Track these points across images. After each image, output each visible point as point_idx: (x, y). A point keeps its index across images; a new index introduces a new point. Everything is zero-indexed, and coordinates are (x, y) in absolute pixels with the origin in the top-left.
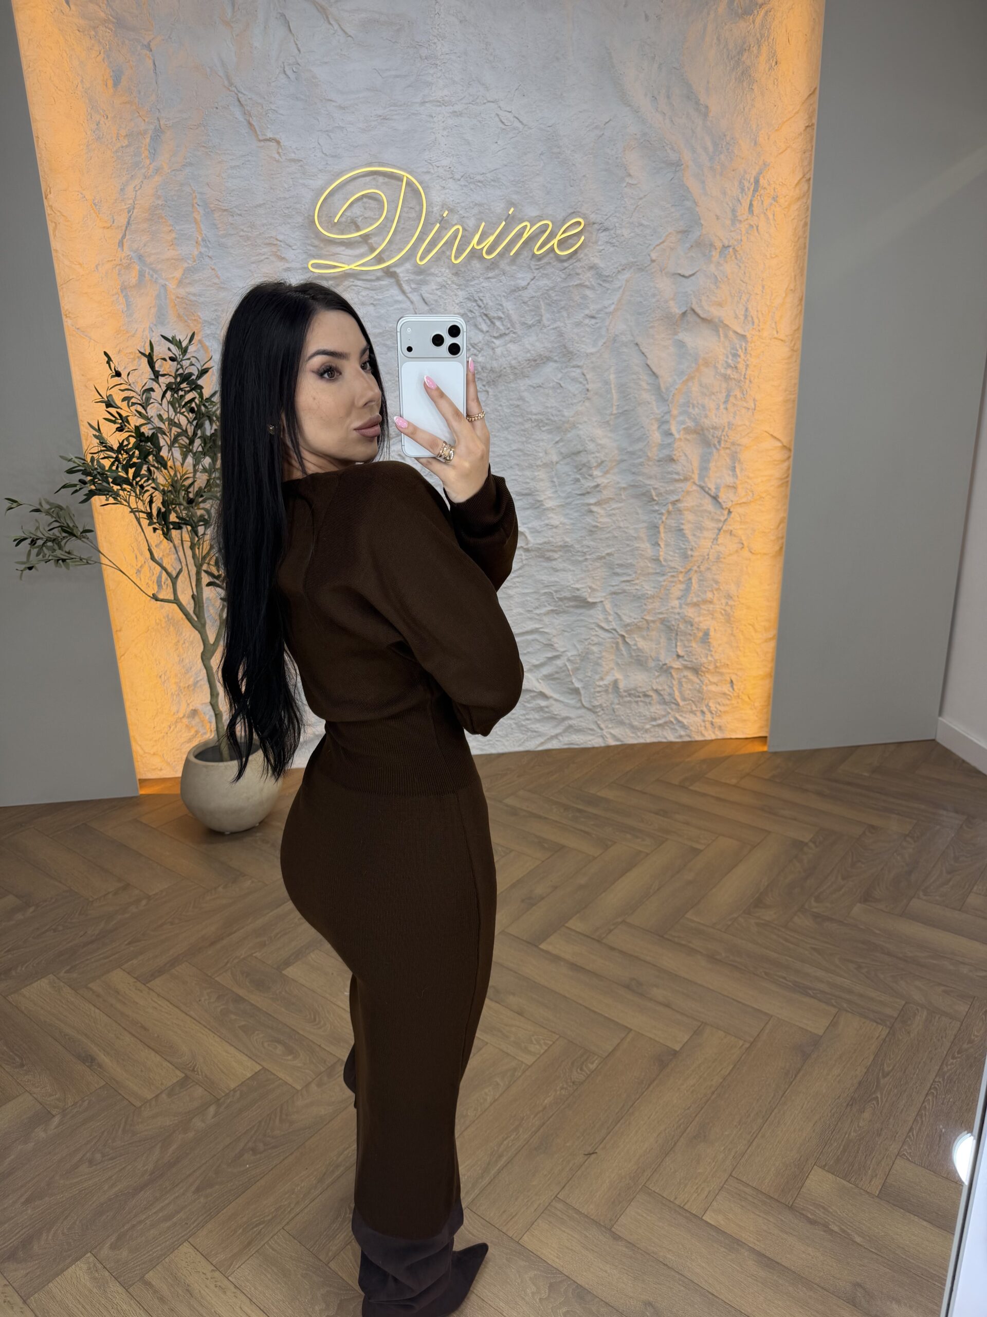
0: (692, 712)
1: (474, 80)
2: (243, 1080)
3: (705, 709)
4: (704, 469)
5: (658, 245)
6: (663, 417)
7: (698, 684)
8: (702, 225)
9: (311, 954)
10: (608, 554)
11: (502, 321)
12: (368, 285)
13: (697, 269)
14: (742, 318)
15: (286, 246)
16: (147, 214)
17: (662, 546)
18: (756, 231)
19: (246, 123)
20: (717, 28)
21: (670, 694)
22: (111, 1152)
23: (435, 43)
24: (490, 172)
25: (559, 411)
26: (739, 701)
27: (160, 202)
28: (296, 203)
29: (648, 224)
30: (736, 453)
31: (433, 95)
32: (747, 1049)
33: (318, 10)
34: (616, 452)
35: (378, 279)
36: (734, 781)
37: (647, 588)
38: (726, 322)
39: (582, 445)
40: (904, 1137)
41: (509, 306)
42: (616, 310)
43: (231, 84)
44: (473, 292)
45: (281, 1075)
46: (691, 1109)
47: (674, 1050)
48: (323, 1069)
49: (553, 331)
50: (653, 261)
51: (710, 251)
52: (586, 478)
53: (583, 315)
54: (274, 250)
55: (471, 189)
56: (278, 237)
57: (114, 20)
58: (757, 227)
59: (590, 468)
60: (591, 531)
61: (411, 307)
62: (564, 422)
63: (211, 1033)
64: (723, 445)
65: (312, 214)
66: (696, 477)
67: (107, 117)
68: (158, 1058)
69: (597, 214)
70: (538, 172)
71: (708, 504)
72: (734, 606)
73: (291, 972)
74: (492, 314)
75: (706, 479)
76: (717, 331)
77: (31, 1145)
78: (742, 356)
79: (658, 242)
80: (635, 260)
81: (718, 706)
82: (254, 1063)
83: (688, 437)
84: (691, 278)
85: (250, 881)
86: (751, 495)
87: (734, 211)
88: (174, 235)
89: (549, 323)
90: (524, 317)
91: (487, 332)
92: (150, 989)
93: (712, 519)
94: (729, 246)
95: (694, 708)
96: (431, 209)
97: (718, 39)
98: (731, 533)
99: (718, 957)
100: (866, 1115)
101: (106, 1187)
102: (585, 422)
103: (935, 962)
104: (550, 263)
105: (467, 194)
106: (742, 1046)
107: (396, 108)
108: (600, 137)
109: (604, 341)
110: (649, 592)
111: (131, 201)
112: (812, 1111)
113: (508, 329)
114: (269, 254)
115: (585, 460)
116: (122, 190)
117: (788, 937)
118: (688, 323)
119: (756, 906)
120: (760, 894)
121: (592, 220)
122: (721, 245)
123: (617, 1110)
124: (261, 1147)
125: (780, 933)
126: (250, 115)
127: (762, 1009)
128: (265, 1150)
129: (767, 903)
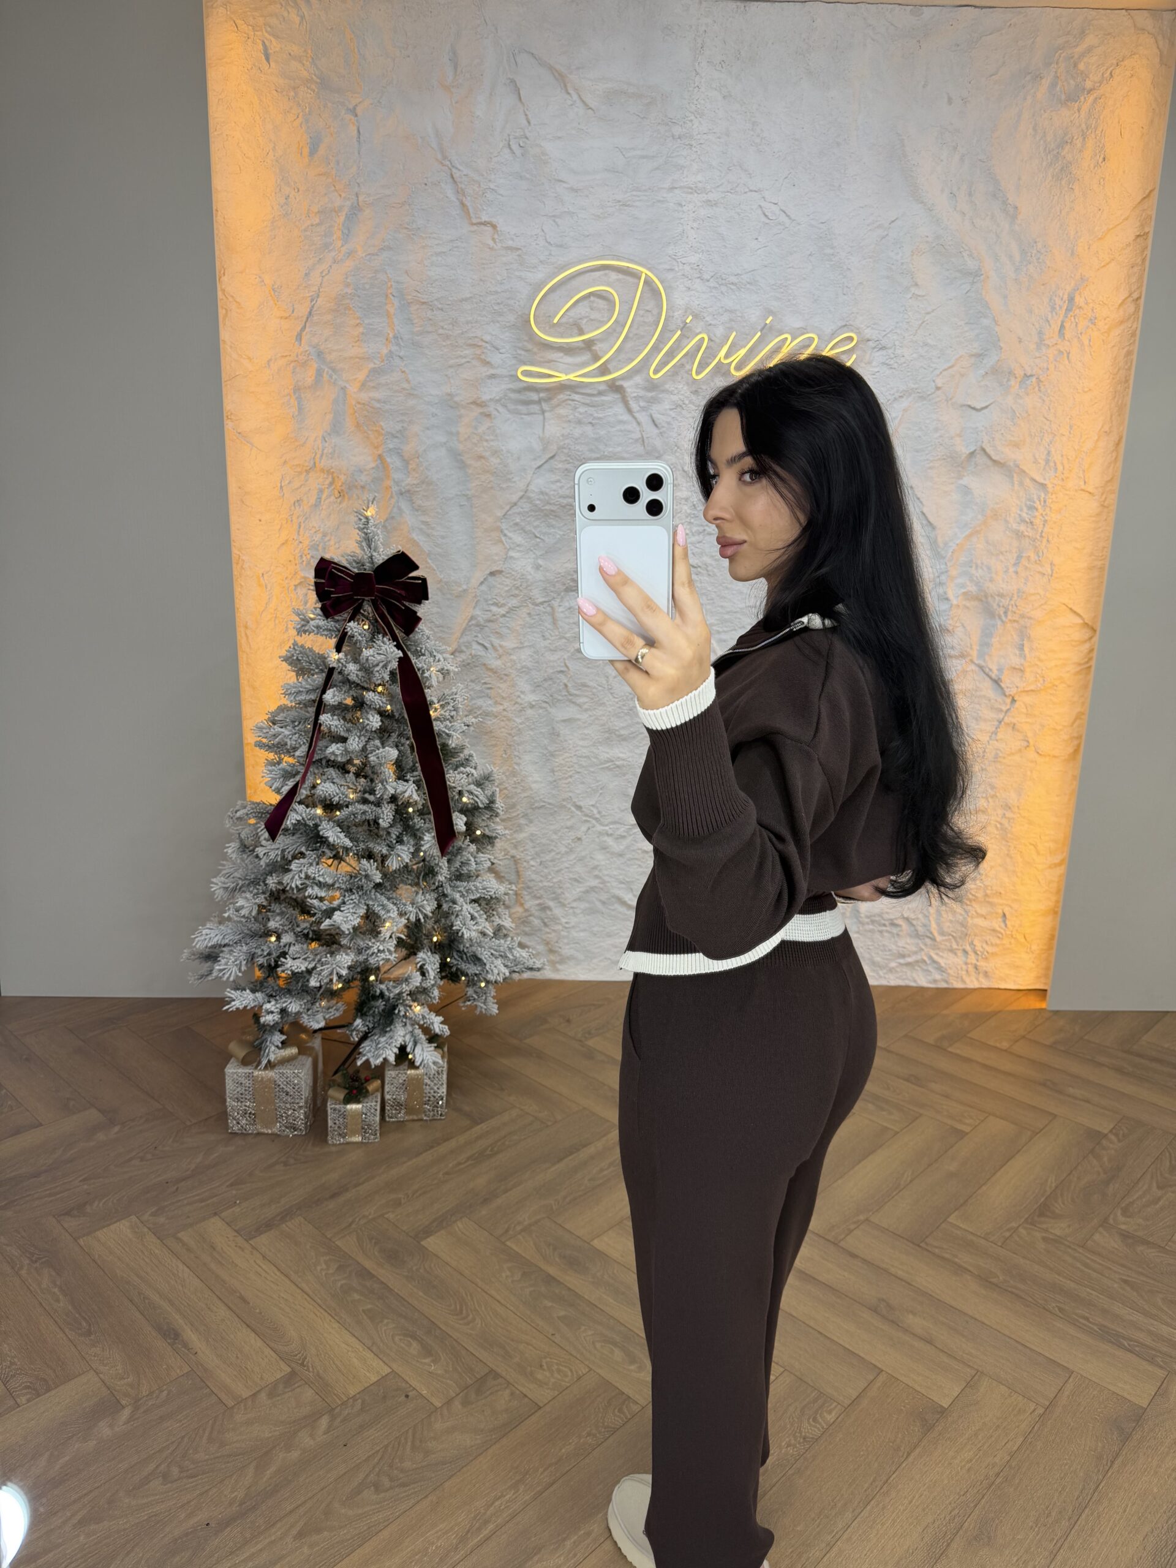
0: (952, 950)
1: (734, 165)
2: (366, 1385)
3: (968, 948)
4: (985, 645)
5: (945, 370)
6: (938, 577)
7: (961, 915)
8: (1001, 349)
9: (459, 1224)
12: (588, 400)
13: (992, 401)
14: (1043, 463)
15: (493, 349)
16: (333, 304)
18: (1066, 359)
19: (458, 203)
20: (1034, 115)
21: (924, 925)
22: (192, 1466)
23: (691, 121)
24: (747, 273)
26: (1013, 941)
27: (349, 291)
28: (508, 299)
29: (935, 343)
30: (1026, 627)
31: (685, 180)
32: (1041, 1416)
33: (555, 76)
35: (600, 393)
36: (1005, 1045)
38: (1024, 468)
43: (445, 158)
45: (414, 1383)
46: (969, 1495)
47: (941, 1406)
48: (470, 1382)
50: (938, 388)
51: (1008, 380)
54: (478, 352)
55: (722, 293)
56: (484, 338)
57: (318, 81)
58: (1068, 353)
61: (638, 429)
63: (326, 1314)
64: (1009, 617)
65: (527, 313)
66: (974, 654)
67: (299, 191)
68: (259, 1343)
69: (872, 328)
70: (805, 276)
71: (987, 689)
72: (1013, 819)
73: (432, 1243)
75: (987, 658)
76: (1013, 477)
77: (92, 1444)
78: (1041, 511)
79: (945, 366)
80: (916, 386)
81: (985, 945)
82: (381, 1362)
83: (968, 604)
84: (984, 411)
86: (1041, 679)
87: (1040, 333)
88: (361, 330)
92: (253, 1248)
93: (992, 708)
94: (1031, 376)
95: (955, 946)
96: (671, 314)
97: (1035, 129)
98: (1014, 727)
99: (992, 1280)
101: (183, 1516)
105: (716, 298)
106: (1034, 1410)
107: (639, 193)
108: (884, 237)
111: (316, 289)
112: (1139, 1518)
114: (471, 357)
116: (306, 275)
117: (1088, 1261)
118: (976, 465)
119: (1041, 1215)
120: (1046, 1198)
121: (868, 336)
122: (1022, 373)
123: (866, 1486)
124: (386, 1482)
125: (1077, 1255)
126: (464, 195)
127: (1059, 1361)
128: (391, 1488)
129: (1057, 1211)
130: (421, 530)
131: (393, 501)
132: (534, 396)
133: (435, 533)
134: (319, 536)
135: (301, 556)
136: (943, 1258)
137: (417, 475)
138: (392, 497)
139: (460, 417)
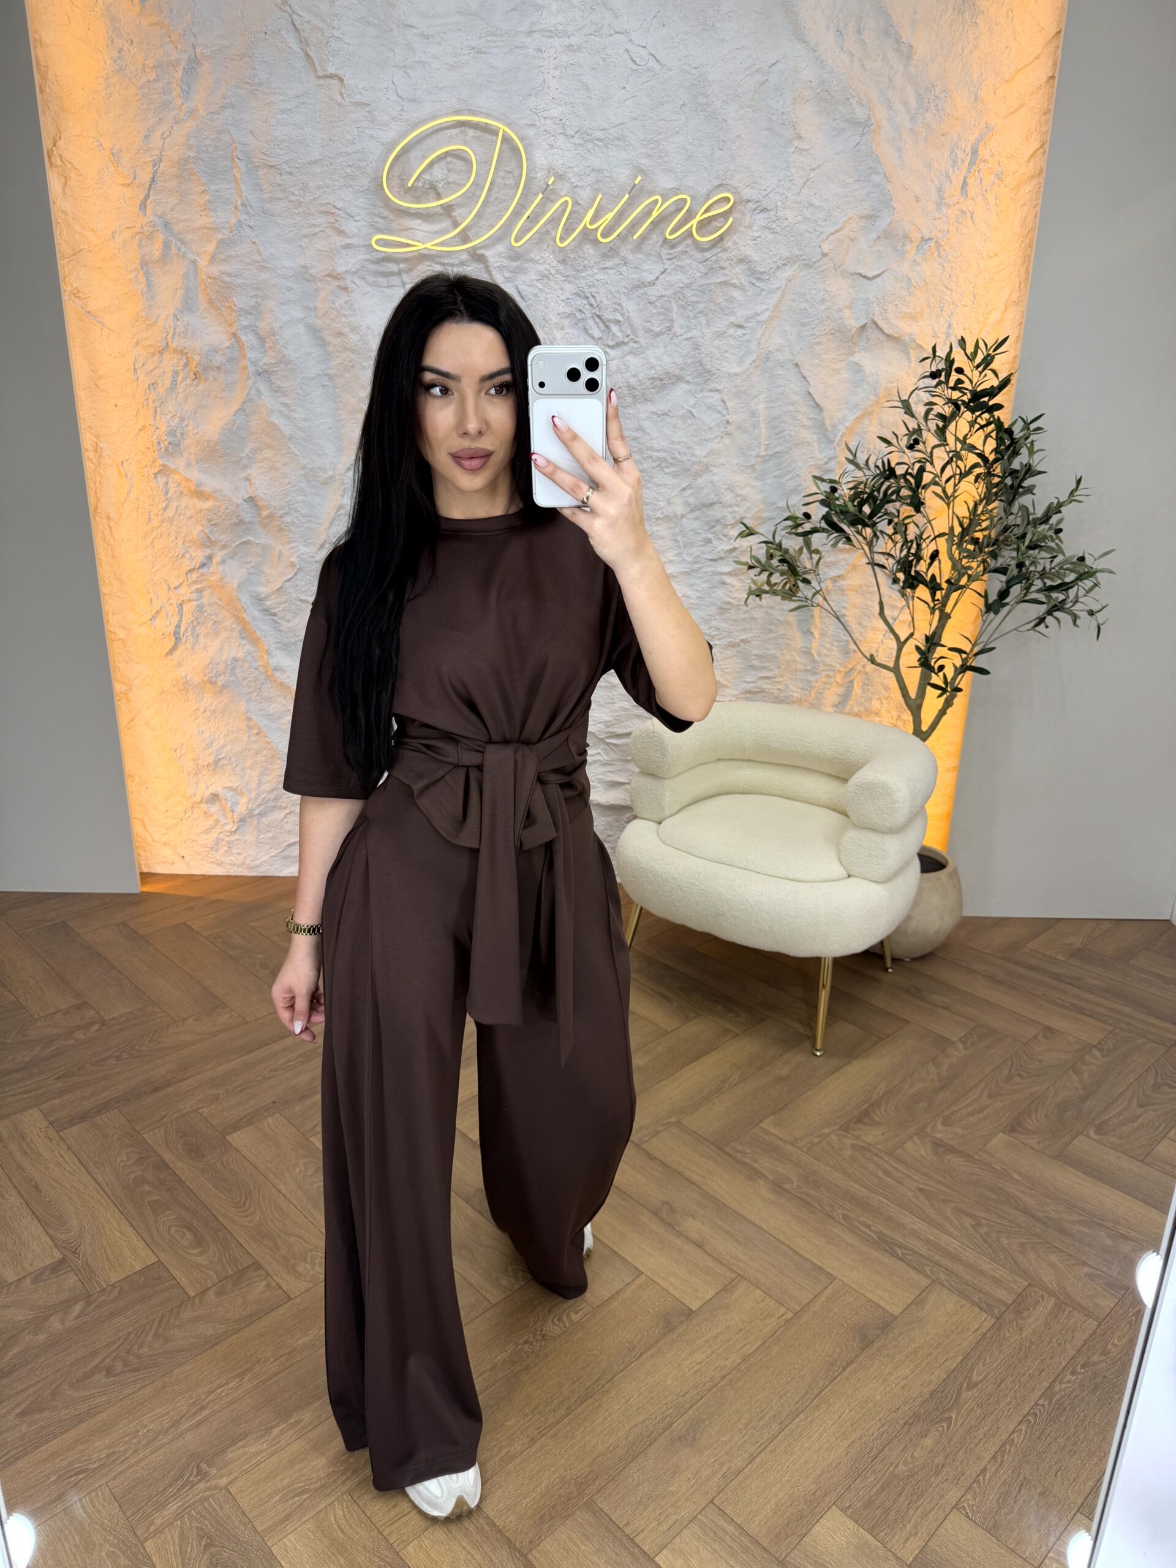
1: (598, 4)
2: (129, 1274)
5: (832, 234)
6: (826, 463)
8: (895, 209)
9: (270, 1120)
10: (743, 641)
11: (620, 326)
13: (885, 268)
14: (943, 337)
15: (346, 216)
16: (175, 169)
17: (817, 635)
18: (969, 218)
19: (302, 54)
24: (614, 127)
25: (689, 448)
27: (192, 154)
28: (360, 160)
29: (821, 204)
31: (544, 22)
32: (787, 1321)
34: (762, 506)
35: (460, 263)
37: (792, 688)
38: (919, 342)
39: (716, 495)
40: (972, 1481)
41: (630, 306)
42: (771, 318)
43: (285, 3)
44: (584, 285)
45: (176, 1273)
46: (687, 1397)
47: (690, 1309)
48: (230, 1273)
49: (686, 342)
50: (824, 255)
51: (903, 245)
52: (721, 539)
53: (727, 323)
54: (332, 220)
55: (587, 150)
56: (336, 204)
58: (972, 214)
59: (727, 525)
60: (722, 609)
62: (694, 463)
63: (112, 1205)
65: (379, 176)
67: (132, 43)
69: (752, 188)
70: (677, 129)
73: (238, 1139)
74: (608, 315)
76: (908, 354)
79: (832, 230)
80: (802, 252)
82: (150, 1252)
84: (878, 280)
85: (228, 1015)
87: (940, 190)
88: (207, 197)
89: (682, 331)
90: (649, 321)
91: (600, 338)
92: (61, 1138)
94: (930, 239)
96: (532, 175)
99: (787, 1186)
100: (928, 1442)
102: (722, 465)
103: (1086, 1230)
104: (686, 252)
105: (582, 156)
106: (784, 1314)
107: (494, 38)
108: (763, 83)
109: (753, 358)
110: (795, 695)
111: (157, 152)
112: (852, 1425)
113: (628, 336)
114: (325, 225)
115: (719, 515)
116: (146, 137)
117: (890, 1169)
118: (868, 340)
119: (859, 1121)
120: (872, 1105)
121: (747, 197)
122: (919, 236)
123: (588, 1384)
124: (119, 1366)
125: (882, 1162)
126: (308, 45)
127: (825, 1268)
128: (122, 1372)
129: (876, 1118)
130: (281, 412)
131: (250, 382)
132: (394, 267)
133: (297, 416)
134: (176, 420)
135: (159, 443)
136: (743, 1164)
137: (274, 354)
138: (249, 378)
139: (317, 290)
